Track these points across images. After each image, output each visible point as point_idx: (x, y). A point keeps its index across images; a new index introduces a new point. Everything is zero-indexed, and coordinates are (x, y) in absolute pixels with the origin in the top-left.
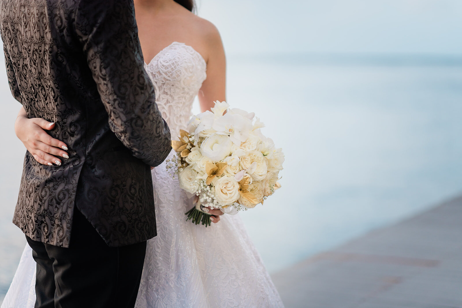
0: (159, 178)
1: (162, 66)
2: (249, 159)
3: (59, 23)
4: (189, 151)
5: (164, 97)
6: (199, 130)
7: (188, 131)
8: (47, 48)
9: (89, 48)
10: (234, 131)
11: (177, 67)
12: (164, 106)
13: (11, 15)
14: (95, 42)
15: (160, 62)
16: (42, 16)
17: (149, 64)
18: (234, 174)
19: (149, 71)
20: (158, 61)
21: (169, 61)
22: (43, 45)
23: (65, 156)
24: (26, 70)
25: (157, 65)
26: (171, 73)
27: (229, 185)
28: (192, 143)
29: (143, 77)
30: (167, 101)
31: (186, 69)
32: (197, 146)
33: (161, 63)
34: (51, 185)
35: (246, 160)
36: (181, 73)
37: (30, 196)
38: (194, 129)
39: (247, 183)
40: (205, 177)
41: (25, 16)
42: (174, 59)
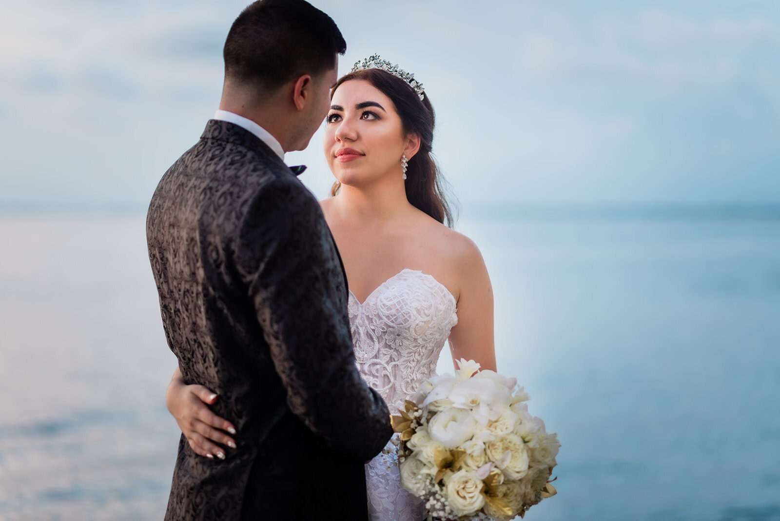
0: (372, 475)
1: (382, 306)
2: (500, 445)
3: (214, 255)
4: (413, 432)
5: (385, 353)
6: (429, 400)
7: (414, 402)
8: (200, 289)
9: (256, 292)
10: (479, 404)
11: (405, 308)
12: (386, 366)
13: (159, 237)
14: (263, 282)
15: (380, 300)
16: (193, 244)
17: (364, 303)
18: (476, 468)
19: (363, 314)
20: (377, 297)
21: (393, 298)
22: (195, 285)
23: (231, 444)
24: (179, 317)
25: (376, 304)
26: (395, 317)
27: (469, 485)
28: (418, 419)
29: (334, 335)
30: (391, 357)
31: (418, 311)
32: (425, 424)
33: (381, 302)
34: (209, 488)
35: (496, 447)
36: (410, 317)
37: (181, 502)
38: (423, 398)
39: (496, 482)
40: (434, 471)
41: (173, 240)
42: (401, 295)
